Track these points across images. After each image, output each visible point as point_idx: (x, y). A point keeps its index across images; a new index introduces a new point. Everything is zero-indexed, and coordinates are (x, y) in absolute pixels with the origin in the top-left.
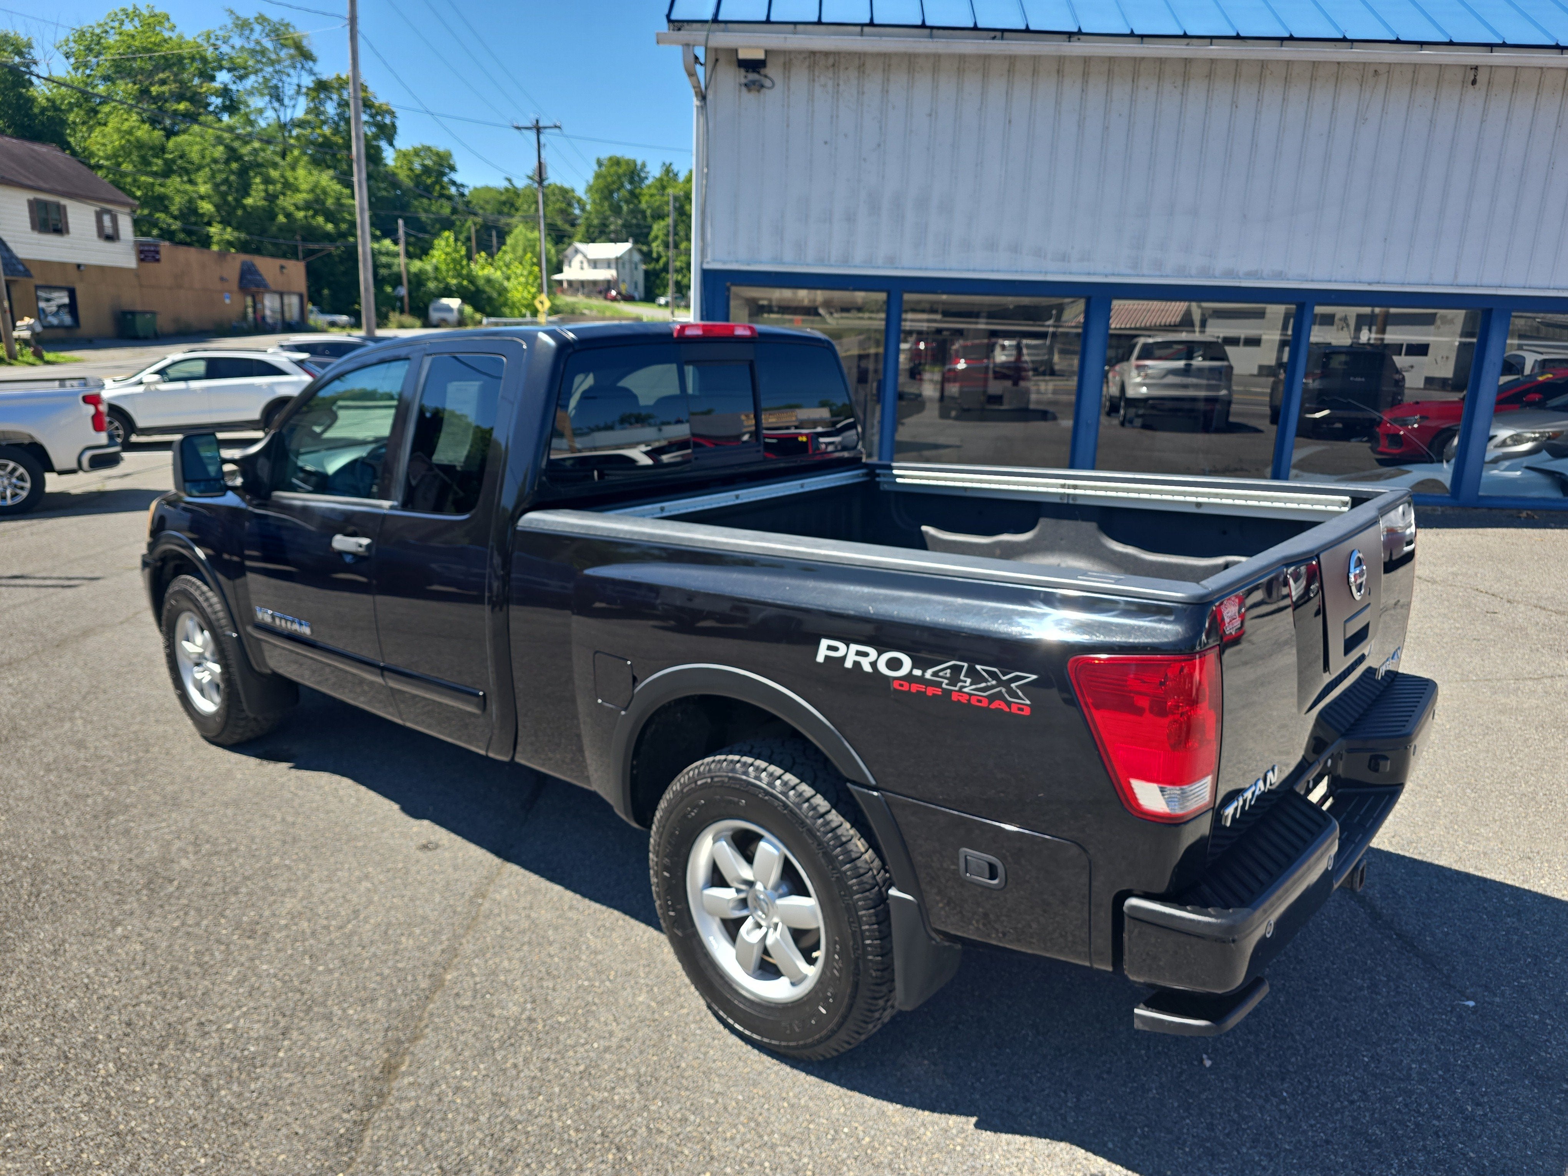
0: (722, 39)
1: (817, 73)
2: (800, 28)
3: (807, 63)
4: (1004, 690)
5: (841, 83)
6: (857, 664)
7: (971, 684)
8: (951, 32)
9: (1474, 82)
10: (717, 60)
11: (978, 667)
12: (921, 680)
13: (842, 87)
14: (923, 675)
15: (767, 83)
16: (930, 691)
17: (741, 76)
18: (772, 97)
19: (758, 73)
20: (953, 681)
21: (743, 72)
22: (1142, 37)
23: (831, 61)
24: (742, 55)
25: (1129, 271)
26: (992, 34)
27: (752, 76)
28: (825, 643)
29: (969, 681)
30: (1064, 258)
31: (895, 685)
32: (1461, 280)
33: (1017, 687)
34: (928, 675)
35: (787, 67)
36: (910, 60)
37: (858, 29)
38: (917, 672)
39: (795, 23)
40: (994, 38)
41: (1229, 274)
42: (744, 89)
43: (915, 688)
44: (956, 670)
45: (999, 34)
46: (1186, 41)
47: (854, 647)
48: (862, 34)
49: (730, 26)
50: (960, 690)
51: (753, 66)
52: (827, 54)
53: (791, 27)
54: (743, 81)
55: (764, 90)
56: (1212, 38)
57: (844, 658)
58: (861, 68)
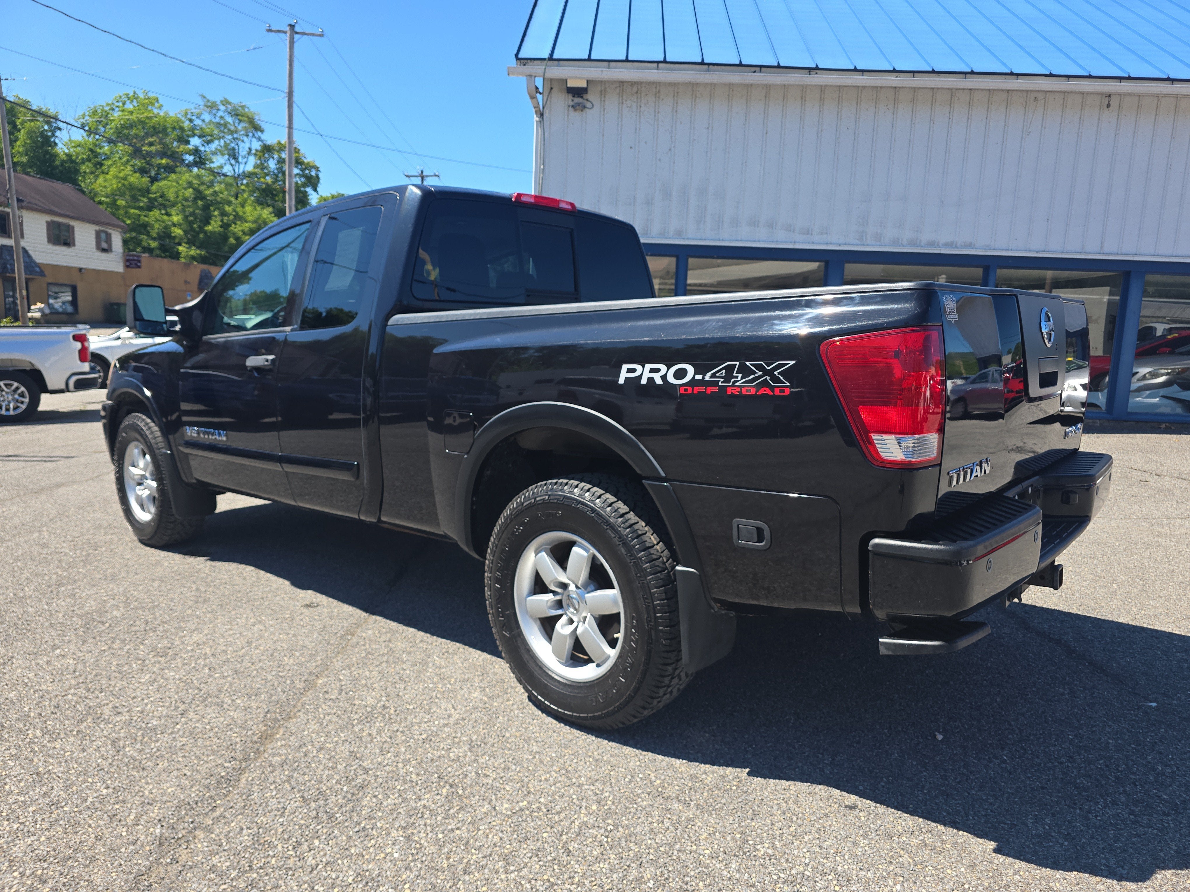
0: (555, 72)
1: (625, 98)
2: (612, 64)
3: (618, 90)
4: (768, 378)
5: (642, 105)
6: (651, 380)
7: (742, 379)
8: (723, 67)
9: (1108, 106)
10: (552, 88)
11: (748, 363)
12: (702, 382)
13: (643, 109)
14: (703, 378)
15: (589, 105)
16: (709, 390)
17: (569, 100)
18: (592, 115)
19: (582, 97)
20: (728, 378)
21: (570, 96)
22: (863, 71)
23: (635, 89)
24: (569, 85)
25: (857, 242)
26: (753, 69)
27: (577, 100)
28: (625, 367)
29: (740, 375)
30: (808, 232)
31: (681, 391)
32: (1106, 250)
33: (779, 373)
34: (707, 378)
35: (603, 93)
36: (693, 86)
37: (655, 65)
38: (699, 377)
39: (609, 61)
40: (755, 72)
41: (931, 244)
42: (571, 109)
43: (696, 390)
44: (730, 369)
45: (758, 69)
46: (896, 74)
47: (648, 367)
48: (658, 68)
49: (561, 62)
50: (733, 385)
51: (578, 92)
52: (633, 84)
53: (606, 64)
54: (571, 103)
55: (586, 110)
56: (914, 72)
57: (641, 376)
58: (657, 94)
